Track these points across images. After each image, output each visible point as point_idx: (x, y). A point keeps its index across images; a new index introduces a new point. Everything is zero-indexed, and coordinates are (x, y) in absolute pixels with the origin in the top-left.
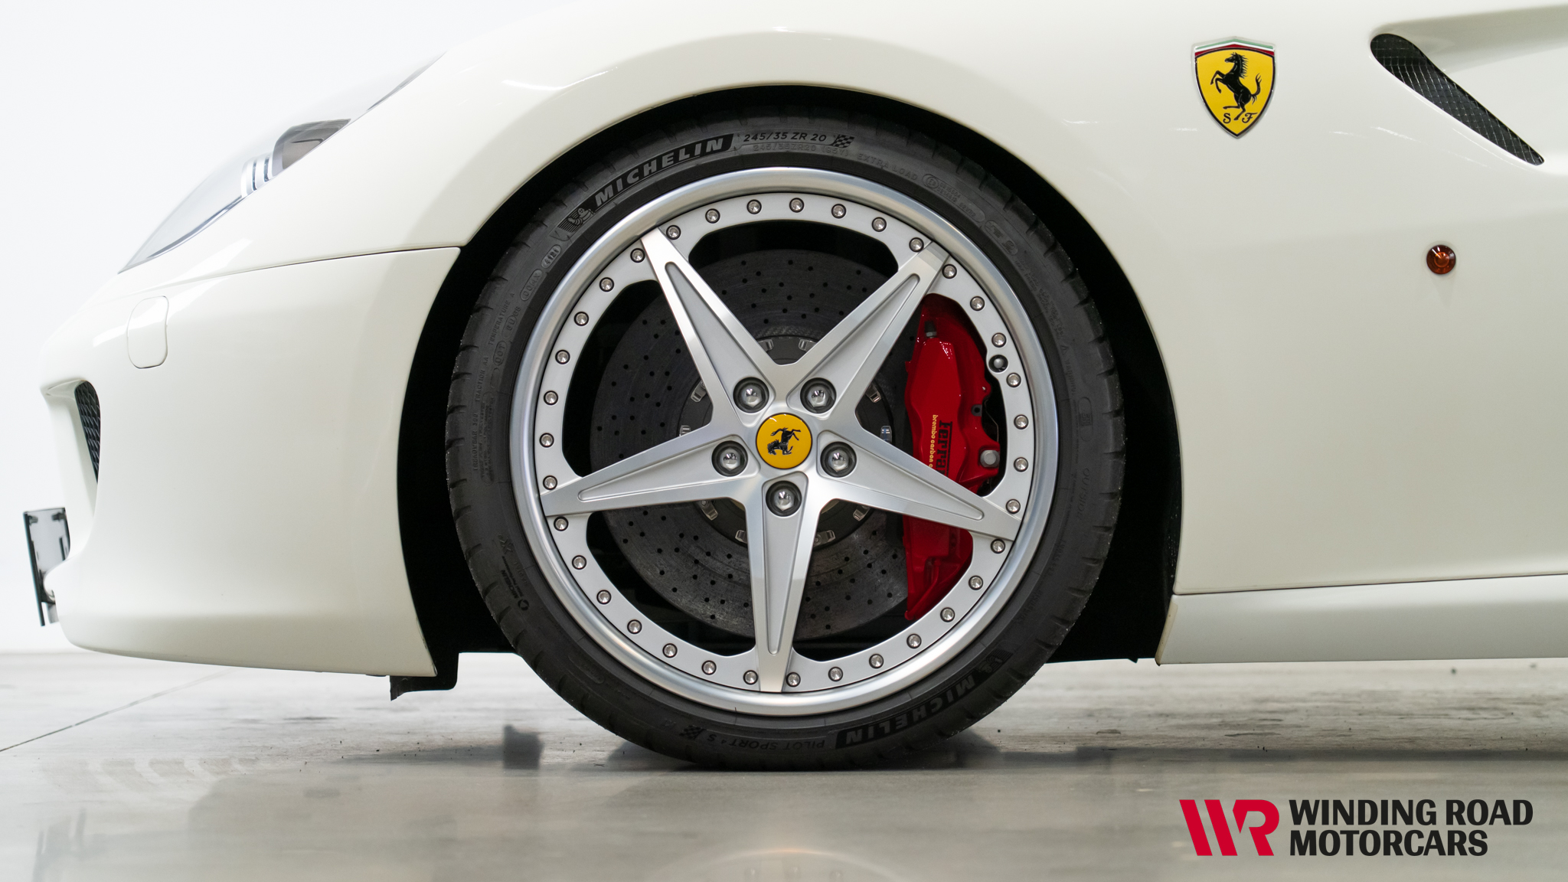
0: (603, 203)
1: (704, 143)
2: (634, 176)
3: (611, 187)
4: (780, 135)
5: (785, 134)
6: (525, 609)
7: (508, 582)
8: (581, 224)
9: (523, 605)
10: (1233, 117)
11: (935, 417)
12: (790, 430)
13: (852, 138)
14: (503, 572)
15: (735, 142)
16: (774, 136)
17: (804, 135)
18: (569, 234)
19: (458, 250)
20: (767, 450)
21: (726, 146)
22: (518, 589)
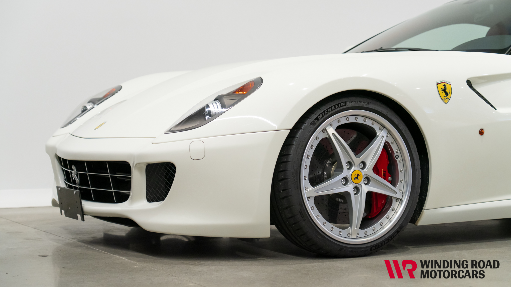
0: (320, 118)
1: (341, 104)
2: (326, 112)
3: (321, 114)
4: (356, 102)
5: (357, 102)
6: (304, 221)
7: (301, 214)
8: (316, 124)
9: (304, 220)
10: (445, 99)
11: (382, 170)
12: (358, 174)
13: (371, 103)
14: (300, 212)
15: (348, 103)
16: (355, 102)
17: (361, 102)
18: (313, 126)
19: (290, 130)
20: (354, 179)
21: (345, 105)
22: (303, 216)
